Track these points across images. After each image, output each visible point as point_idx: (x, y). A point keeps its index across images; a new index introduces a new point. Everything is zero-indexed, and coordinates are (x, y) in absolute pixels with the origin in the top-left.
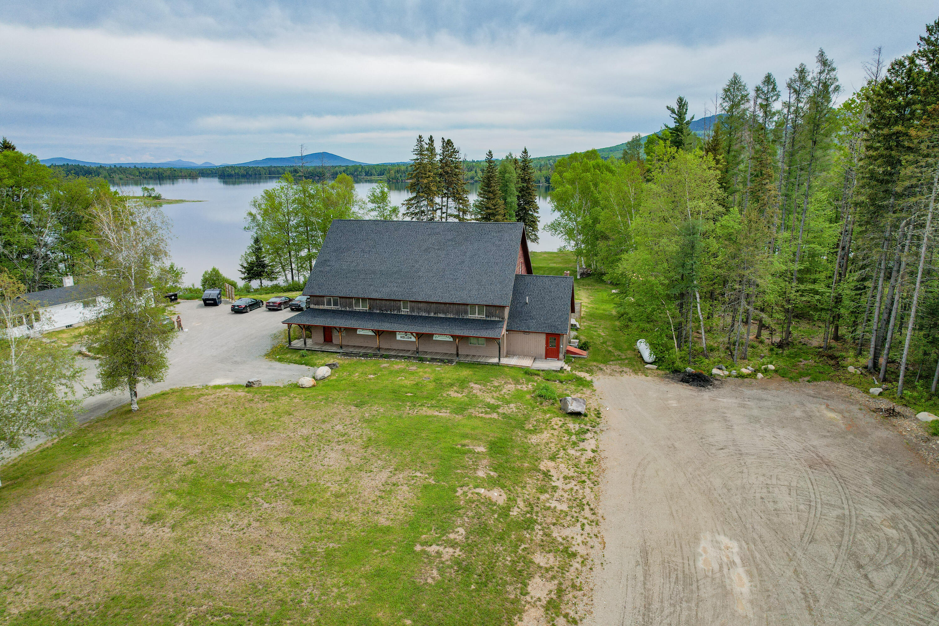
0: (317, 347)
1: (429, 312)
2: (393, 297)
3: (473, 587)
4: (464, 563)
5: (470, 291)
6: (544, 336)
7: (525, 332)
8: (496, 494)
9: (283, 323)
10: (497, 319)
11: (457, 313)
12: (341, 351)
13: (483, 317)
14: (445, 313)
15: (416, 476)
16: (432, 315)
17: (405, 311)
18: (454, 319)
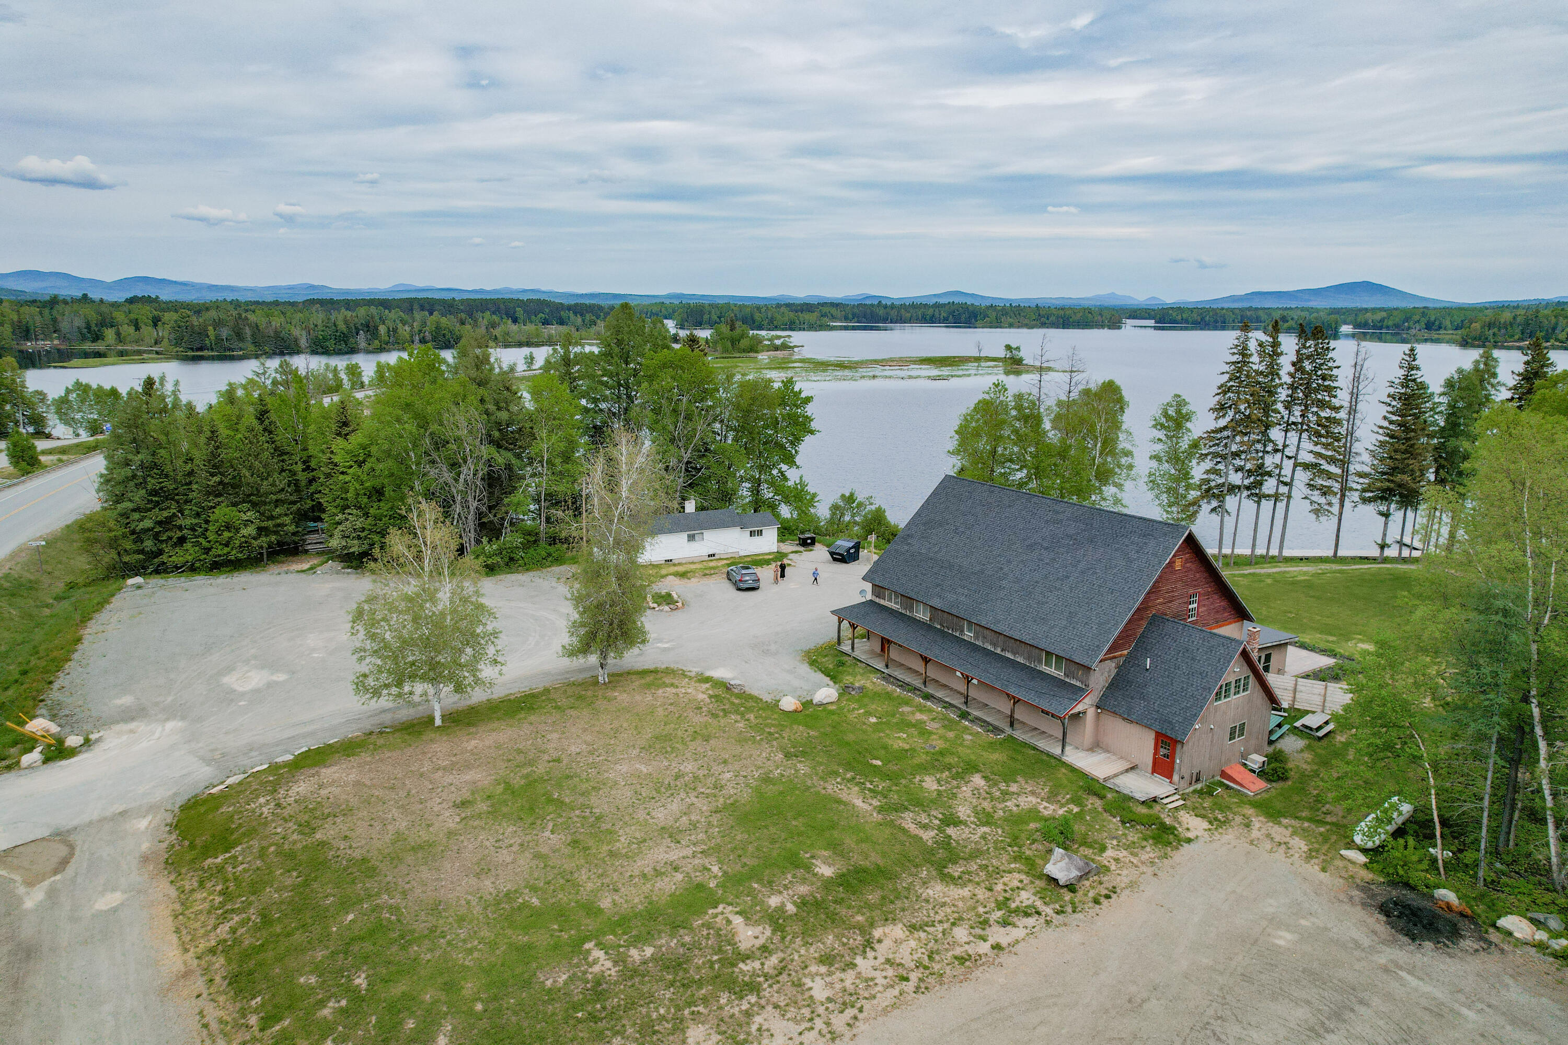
0: (863, 657)
1: (995, 645)
2: (954, 611)
3: (580, 1015)
4: (604, 986)
5: (1052, 627)
6: (1152, 735)
7: (1124, 719)
8: (750, 933)
9: (833, 612)
10: (1078, 684)
11: (1029, 658)
12: (886, 671)
13: (1060, 674)
14: (1014, 654)
15: (709, 870)
16: (998, 651)
17: (968, 635)
18: (1023, 667)
